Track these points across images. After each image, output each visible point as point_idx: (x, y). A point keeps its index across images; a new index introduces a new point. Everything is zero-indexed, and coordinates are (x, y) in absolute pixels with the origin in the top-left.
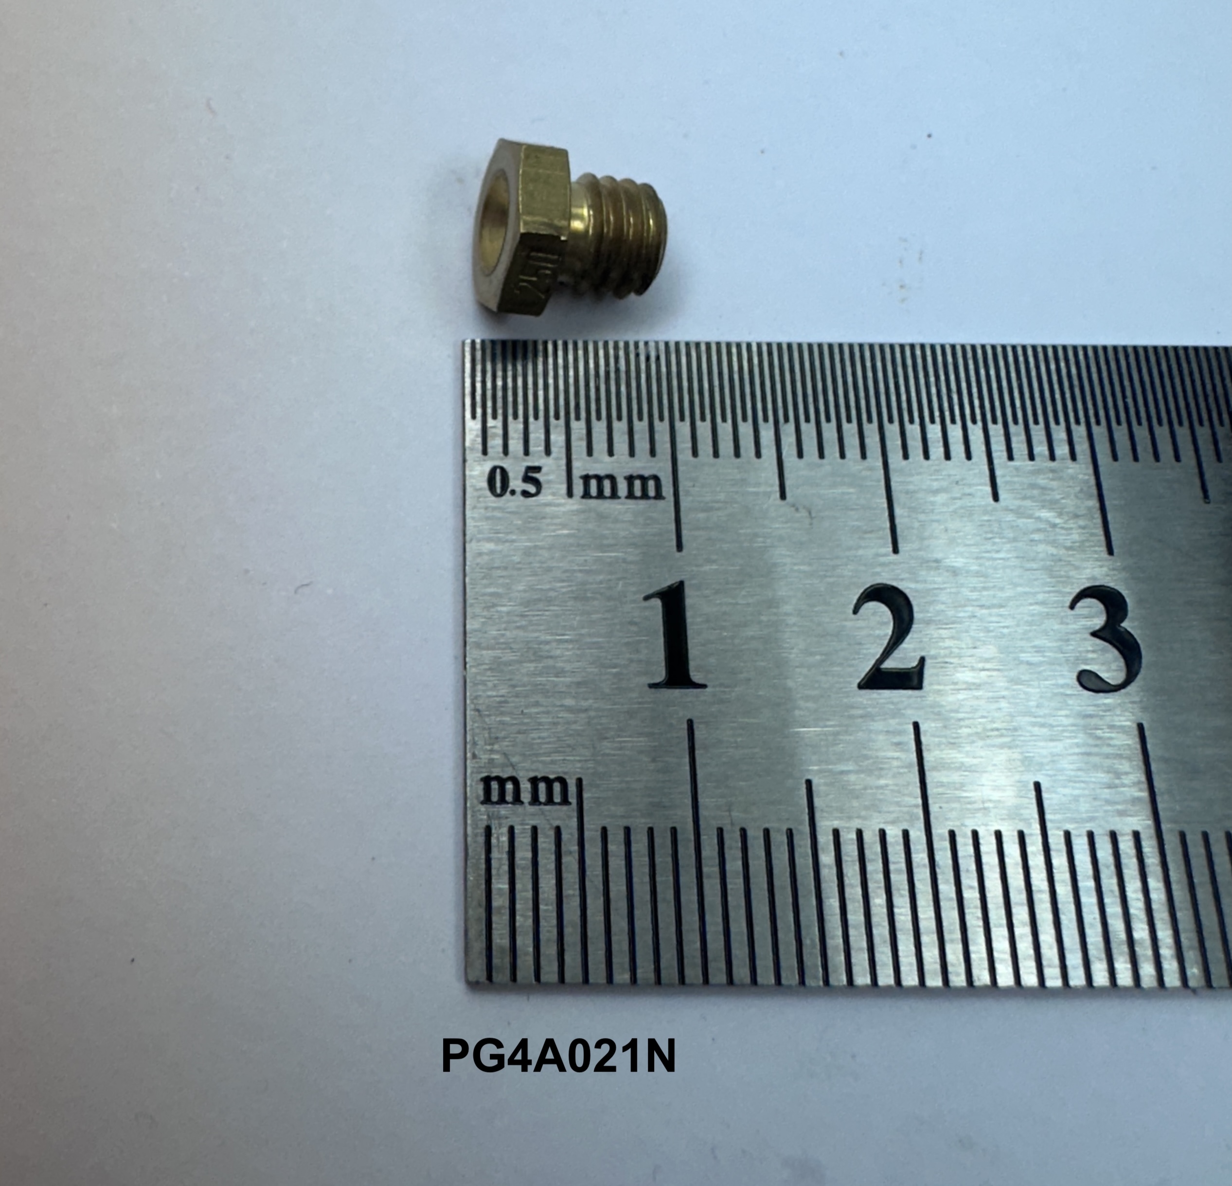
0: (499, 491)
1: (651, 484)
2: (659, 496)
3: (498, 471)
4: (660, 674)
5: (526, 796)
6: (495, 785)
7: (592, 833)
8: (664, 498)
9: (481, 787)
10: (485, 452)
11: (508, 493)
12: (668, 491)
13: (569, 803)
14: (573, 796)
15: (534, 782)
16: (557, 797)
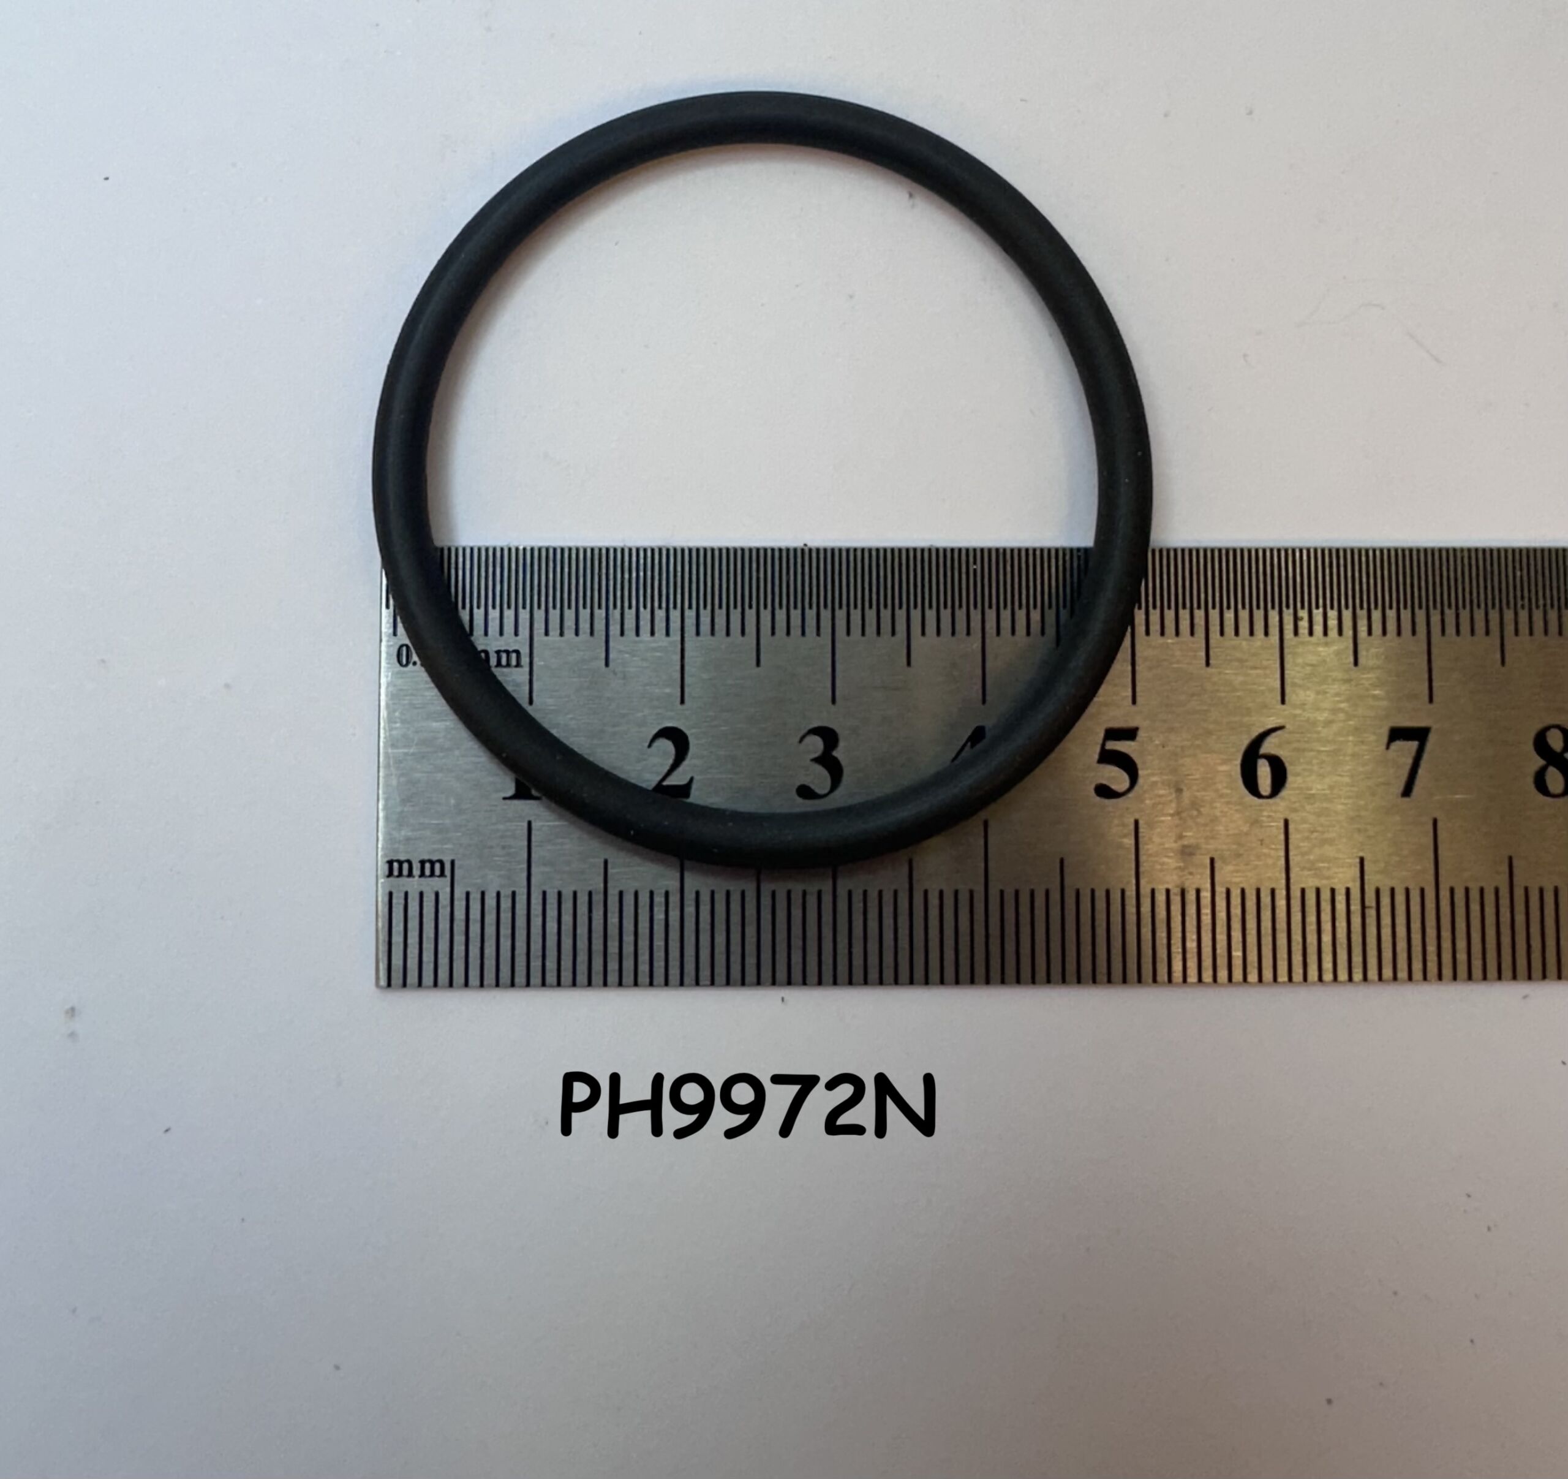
0: (404, 661)
1: (514, 656)
2: (518, 665)
3: (404, 649)
4: (511, 792)
5: (416, 871)
6: (396, 865)
7: (459, 894)
8: (521, 666)
9: (386, 866)
10: (395, 634)
11: (411, 665)
12: (525, 660)
13: (446, 876)
14: (448, 872)
15: (422, 863)
16: (437, 871)
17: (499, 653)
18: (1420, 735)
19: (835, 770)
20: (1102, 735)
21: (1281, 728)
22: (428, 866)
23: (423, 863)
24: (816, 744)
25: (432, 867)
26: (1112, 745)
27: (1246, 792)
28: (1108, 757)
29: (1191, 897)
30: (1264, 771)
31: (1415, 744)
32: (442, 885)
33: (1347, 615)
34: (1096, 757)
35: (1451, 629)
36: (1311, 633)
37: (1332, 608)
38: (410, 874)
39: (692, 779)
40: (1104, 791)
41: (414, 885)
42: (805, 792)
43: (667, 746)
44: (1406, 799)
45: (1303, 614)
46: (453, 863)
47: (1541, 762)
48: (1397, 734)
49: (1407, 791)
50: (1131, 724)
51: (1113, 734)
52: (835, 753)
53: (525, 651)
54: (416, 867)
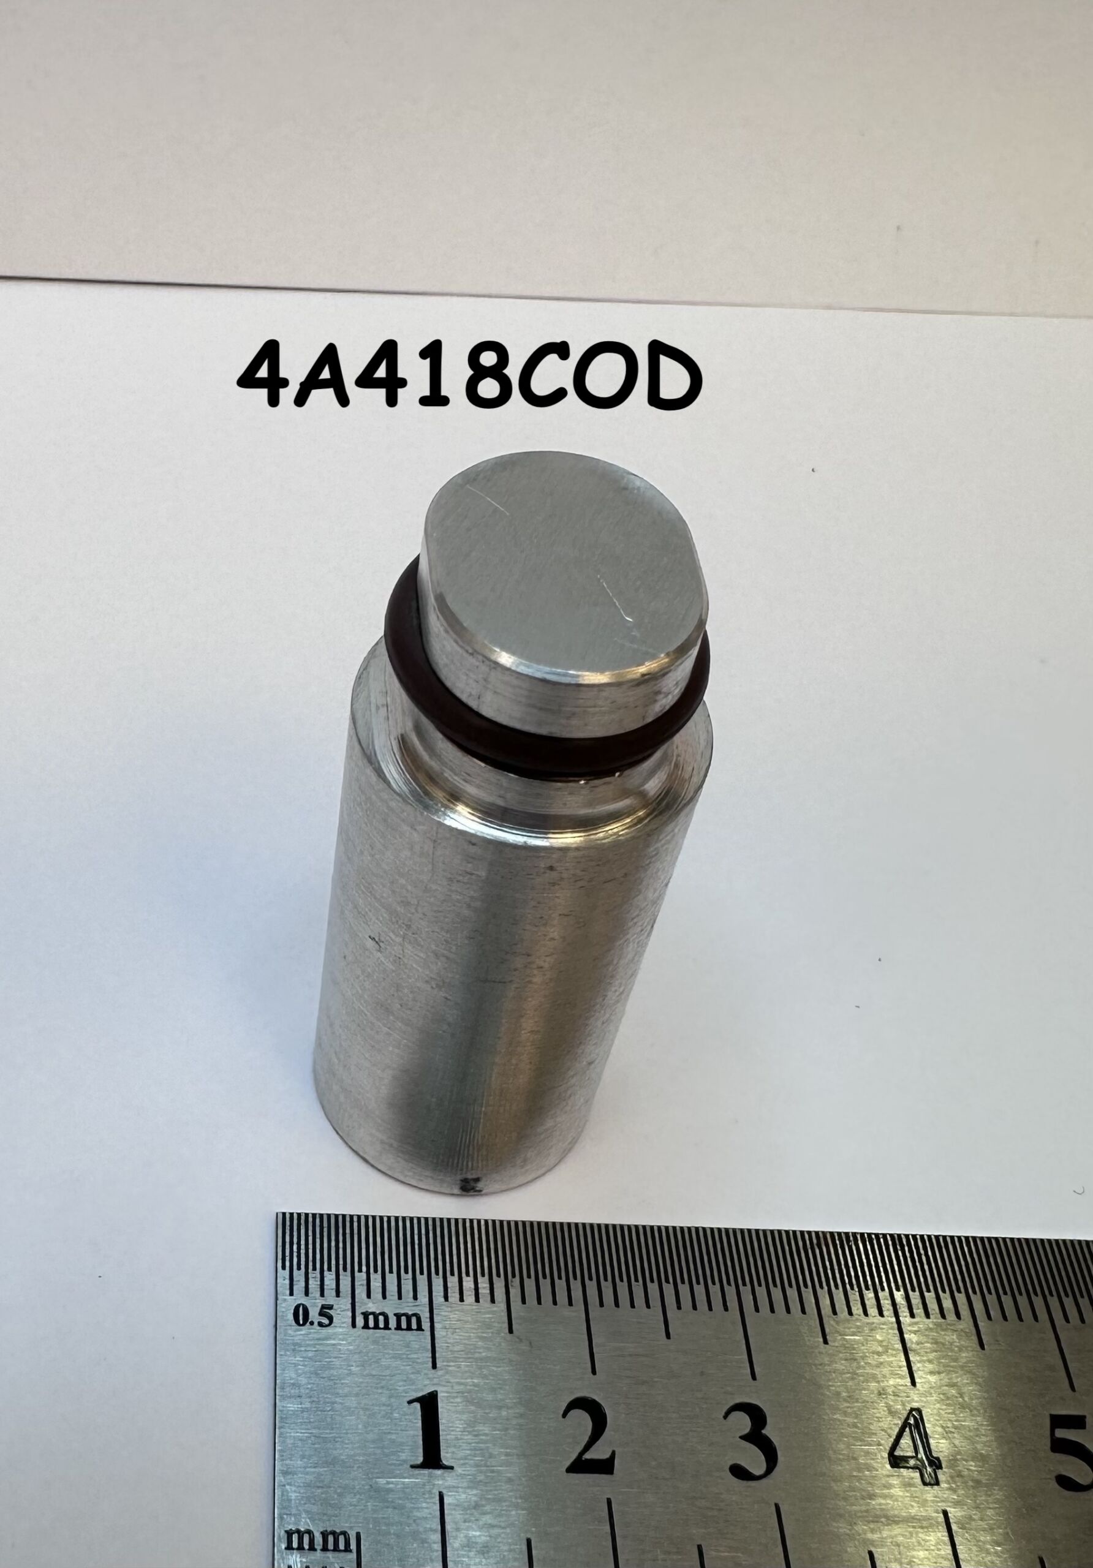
0: (301, 1322)
1: (414, 1320)
2: (420, 1328)
3: (301, 1307)
4: (419, 1458)
5: (318, 1545)
6: (295, 1537)
8: (423, 1331)
9: (285, 1538)
10: (291, 1294)
11: (309, 1324)
12: (426, 1325)
13: (351, 1551)
14: (353, 1546)
15: (325, 1535)
16: (342, 1546)
17: (398, 1316)
19: (768, 1449)
20: (1050, 1424)
22: (331, 1539)
24: (743, 1423)
25: (336, 1540)
26: (1064, 1434)
28: (1057, 1446)
32: (348, 1559)
34: (1049, 1445)
38: (312, 1546)
39: (611, 1456)
41: (316, 1559)
42: (736, 1473)
43: (583, 1421)
46: (358, 1536)
51: (1062, 1421)
52: (763, 1432)
53: (425, 1315)
54: (318, 1539)
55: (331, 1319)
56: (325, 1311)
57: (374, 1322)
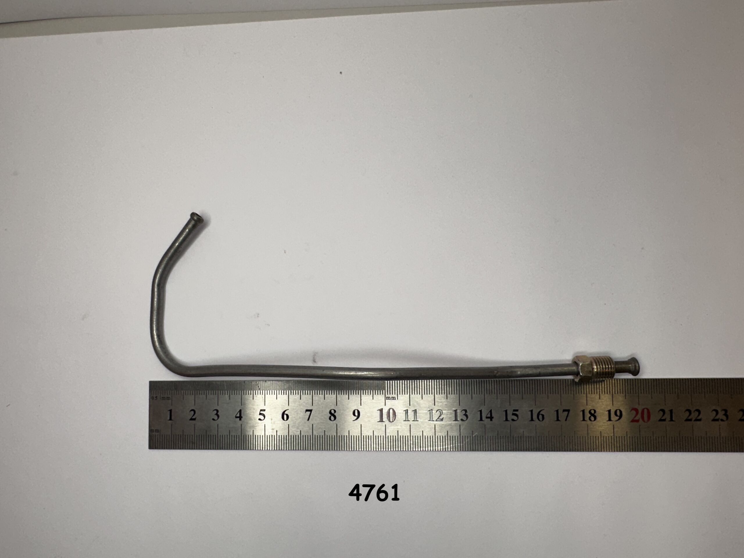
17: (167, 398)
18: (311, 411)
19: (218, 416)
20: (259, 411)
21: (288, 409)
22: (156, 431)
23: (156, 430)
24: (215, 412)
25: (157, 431)
26: (261, 412)
27: (282, 419)
28: (260, 414)
29: (273, 437)
30: (285, 417)
31: (309, 413)
32: (159, 433)
33: (299, 391)
34: (259, 413)
35: (316, 393)
36: (293, 394)
37: (297, 390)
38: (154, 432)
39: (196, 418)
40: (260, 419)
41: (154, 433)
42: (213, 419)
43: (193, 412)
44: (308, 421)
45: (292, 391)
46: (160, 431)
47: (330, 415)
48: (307, 410)
49: (308, 420)
50: (264, 409)
51: (261, 410)
52: (218, 413)
53: (171, 398)
54: (155, 431)
55: (157, 398)
56: (156, 397)
57: (163, 398)
